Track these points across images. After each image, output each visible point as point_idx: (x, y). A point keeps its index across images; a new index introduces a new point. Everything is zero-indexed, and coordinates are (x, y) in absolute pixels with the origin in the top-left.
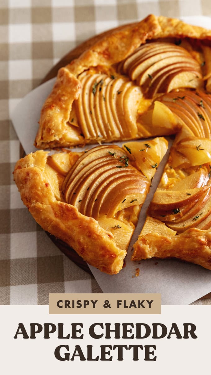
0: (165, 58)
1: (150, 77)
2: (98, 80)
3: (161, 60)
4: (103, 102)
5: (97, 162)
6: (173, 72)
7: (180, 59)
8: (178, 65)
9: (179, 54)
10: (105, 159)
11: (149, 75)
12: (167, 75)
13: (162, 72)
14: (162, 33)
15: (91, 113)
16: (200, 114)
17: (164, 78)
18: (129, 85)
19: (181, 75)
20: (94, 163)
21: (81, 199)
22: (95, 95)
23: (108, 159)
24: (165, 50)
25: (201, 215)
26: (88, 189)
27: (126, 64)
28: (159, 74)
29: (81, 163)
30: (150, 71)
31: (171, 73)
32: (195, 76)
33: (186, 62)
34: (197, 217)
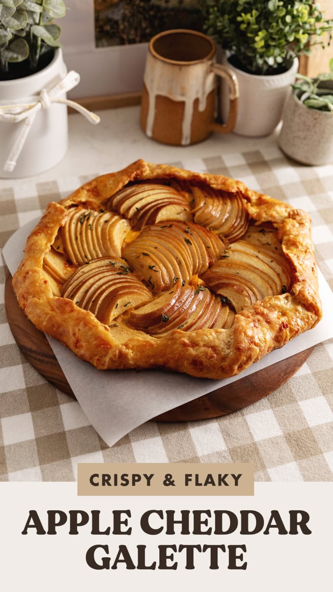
0: (153, 195)
1: (138, 210)
2: (86, 214)
3: (149, 196)
4: (89, 231)
5: (97, 270)
6: (161, 205)
7: (168, 196)
8: (166, 200)
9: (167, 191)
10: (105, 268)
11: (137, 208)
12: (155, 208)
13: (150, 206)
14: (151, 175)
15: (76, 238)
16: (187, 239)
17: (152, 210)
18: (116, 217)
19: (169, 207)
20: (94, 271)
21: (79, 301)
22: (82, 224)
23: (108, 268)
24: (153, 188)
25: (186, 324)
26: (87, 292)
27: (115, 201)
28: (147, 208)
29: (81, 271)
30: (138, 205)
31: (158, 206)
32: (183, 209)
33: (174, 198)
34: (183, 326)
